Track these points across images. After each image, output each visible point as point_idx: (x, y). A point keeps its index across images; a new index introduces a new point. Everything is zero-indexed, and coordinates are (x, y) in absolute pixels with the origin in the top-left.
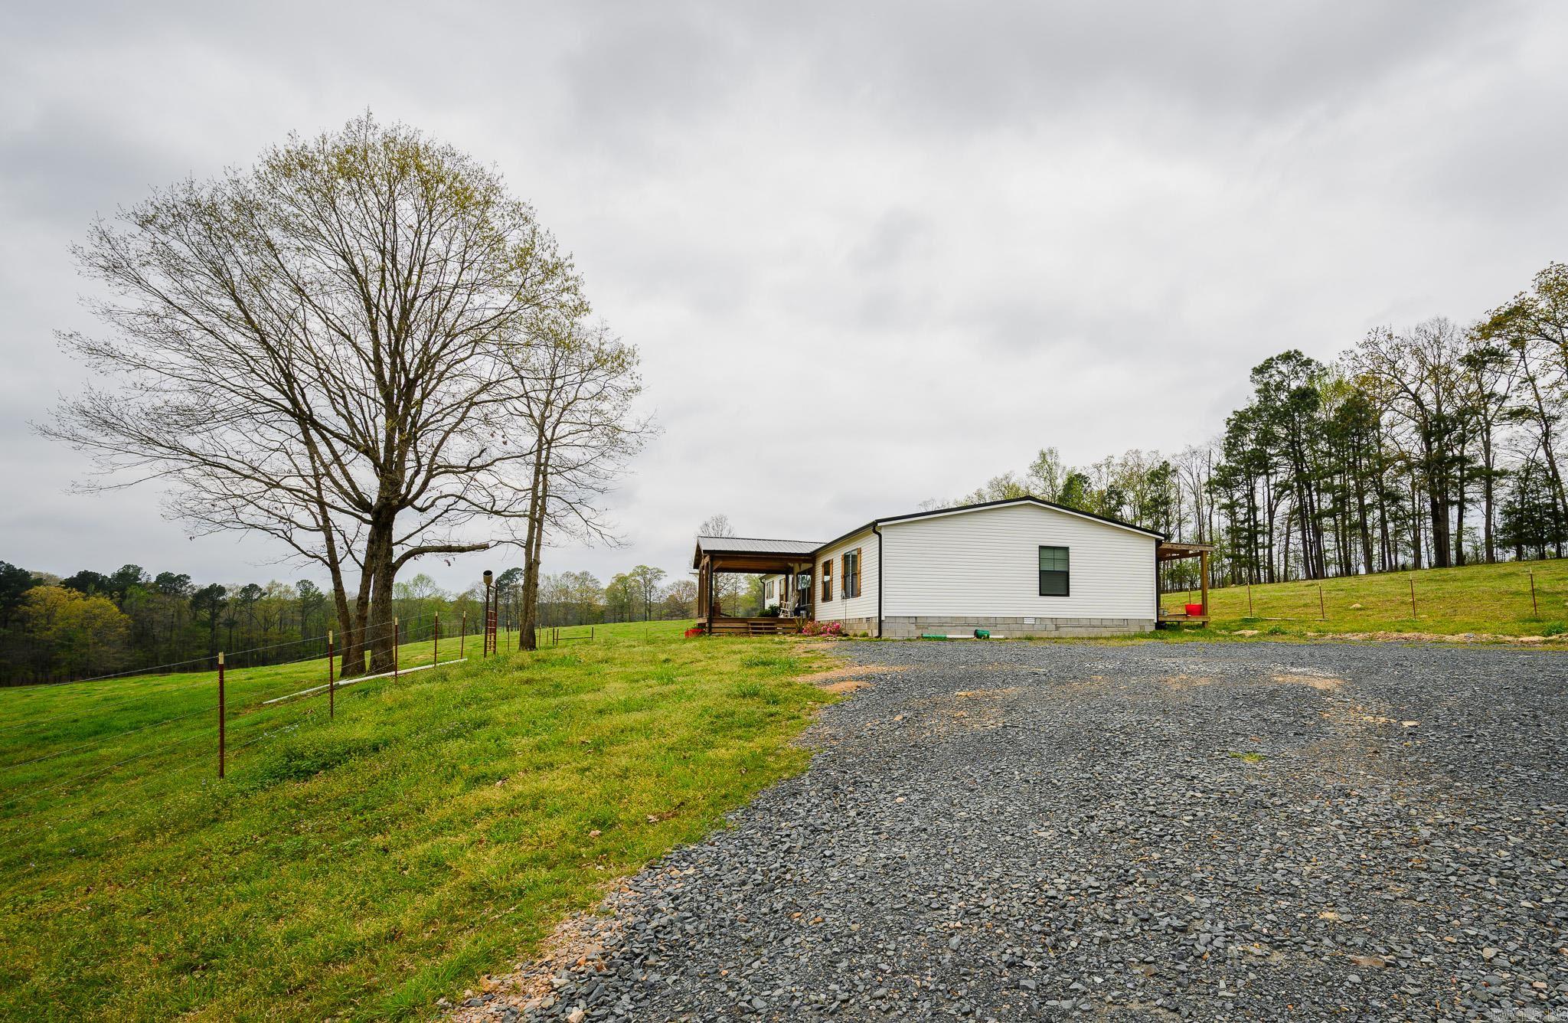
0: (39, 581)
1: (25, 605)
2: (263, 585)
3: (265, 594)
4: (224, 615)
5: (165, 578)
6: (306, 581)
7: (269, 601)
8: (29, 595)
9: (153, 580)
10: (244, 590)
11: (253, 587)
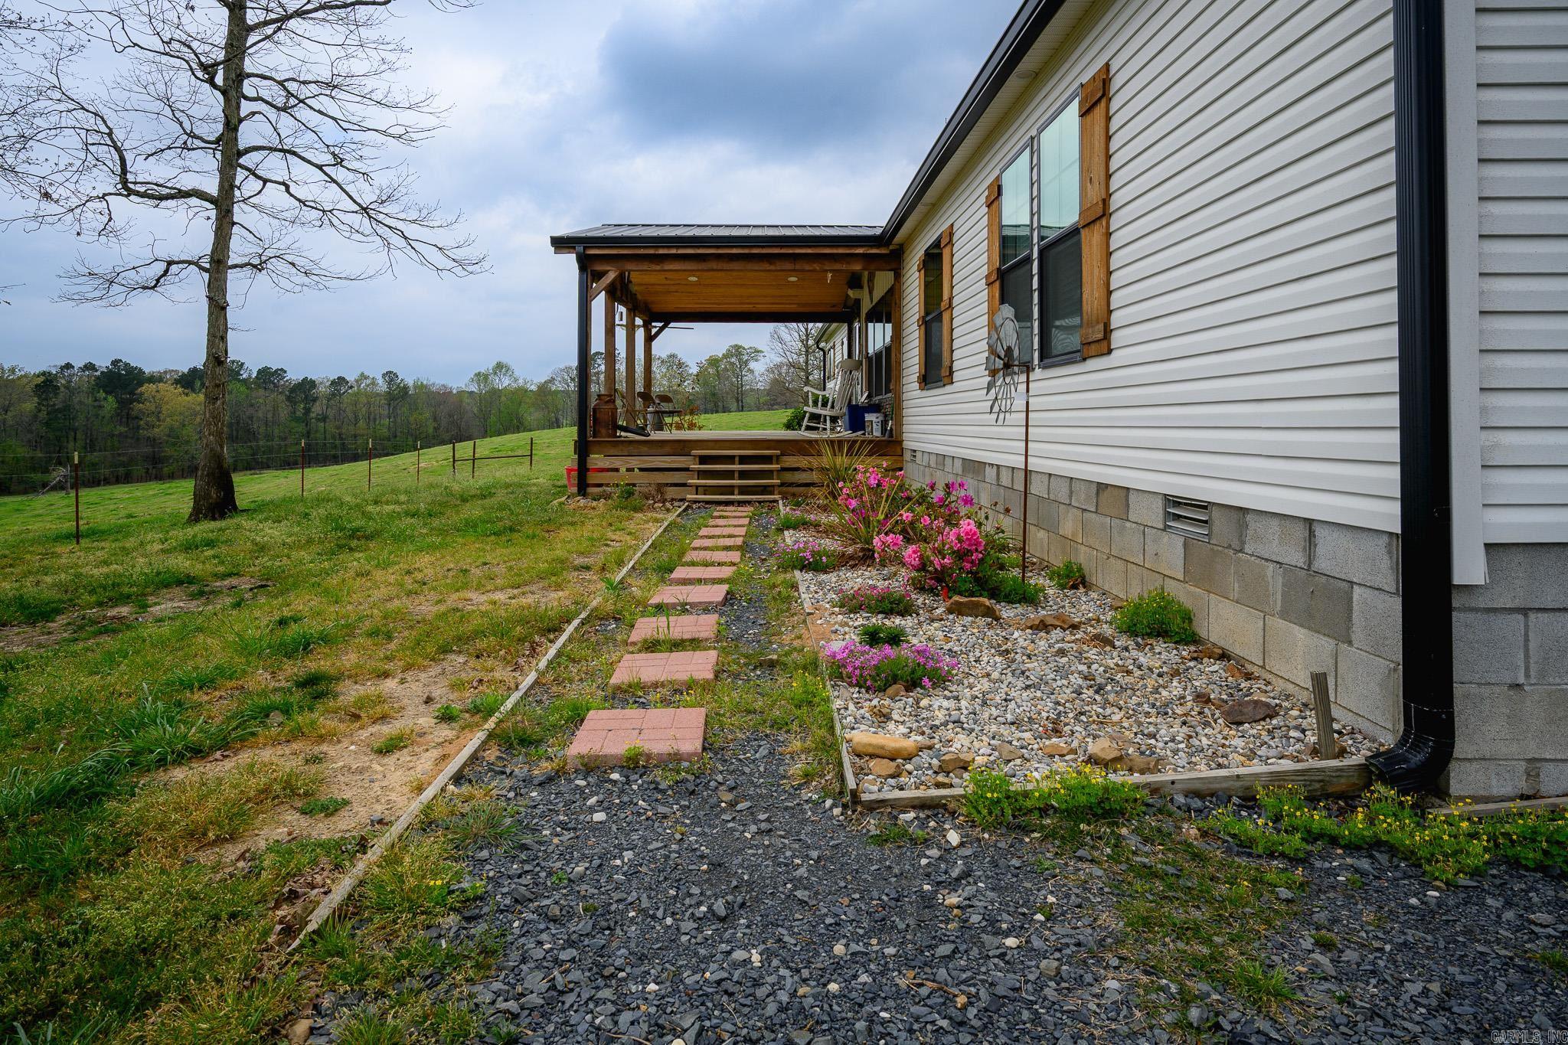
0: (153, 379)
1: (139, 402)
2: (351, 378)
3: (351, 387)
4: (317, 409)
5: (265, 373)
6: (391, 372)
7: (356, 394)
8: (142, 394)
9: (254, 375)
10: (333, 383)
11: (341, 380)
